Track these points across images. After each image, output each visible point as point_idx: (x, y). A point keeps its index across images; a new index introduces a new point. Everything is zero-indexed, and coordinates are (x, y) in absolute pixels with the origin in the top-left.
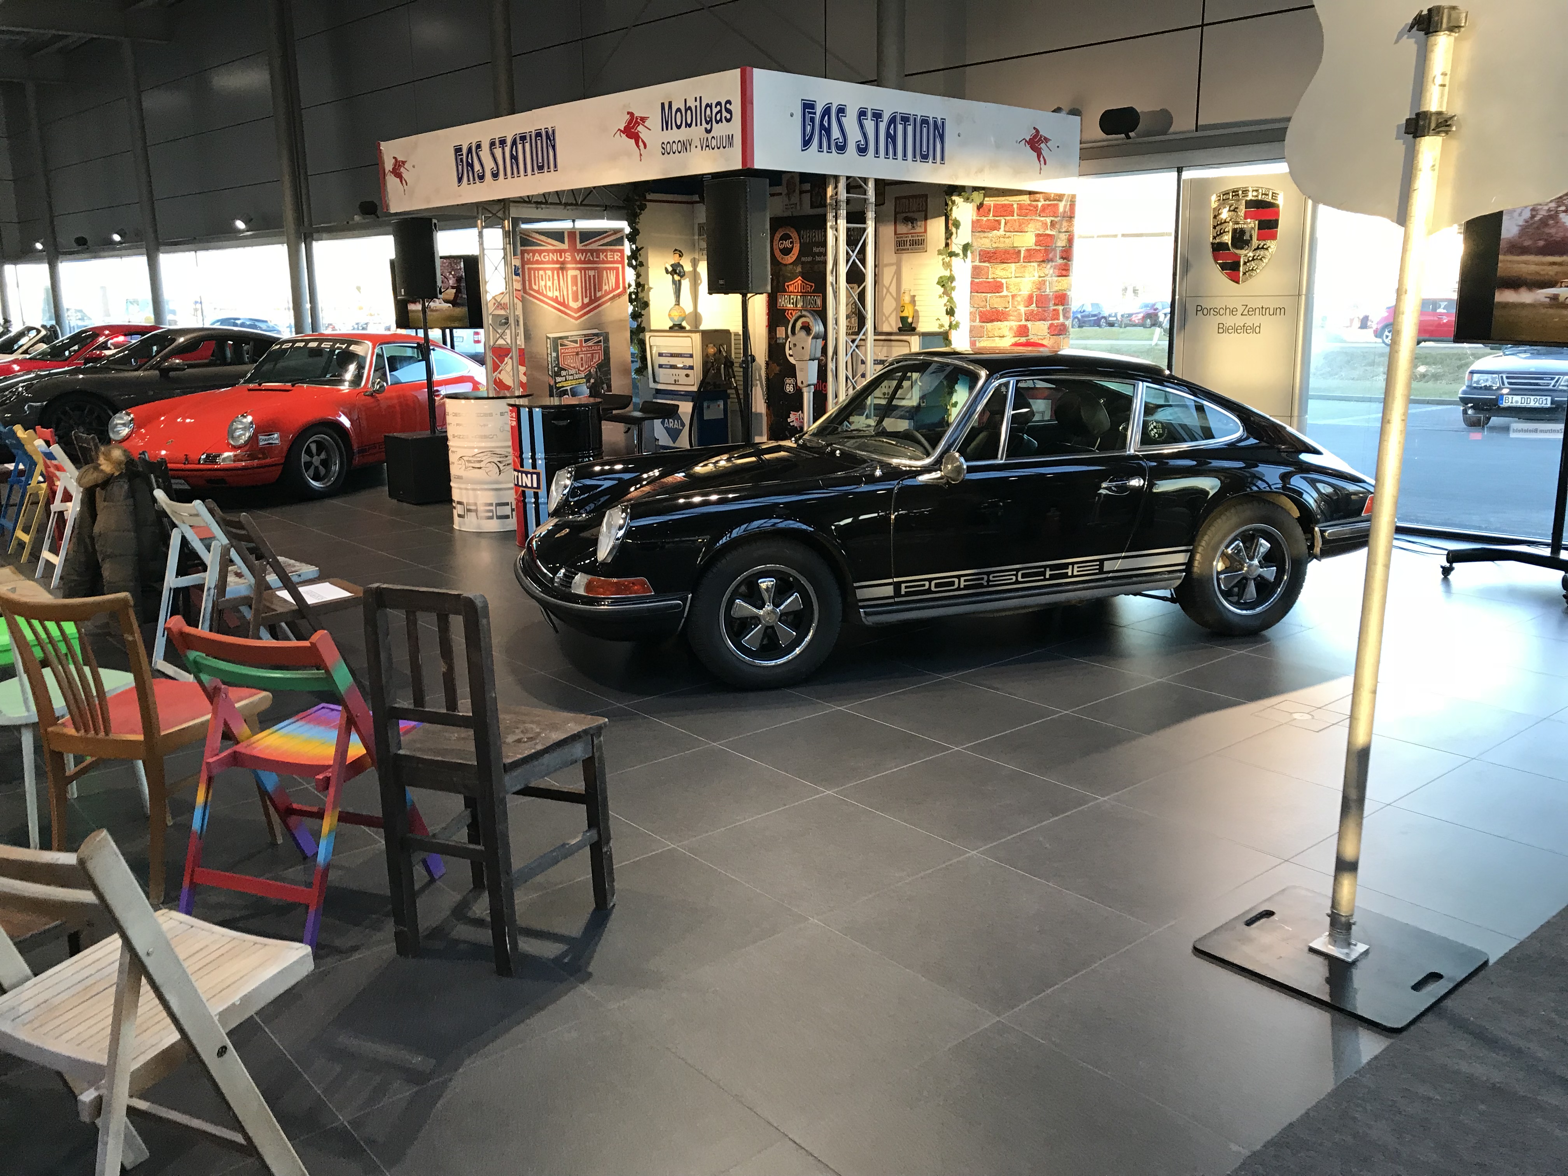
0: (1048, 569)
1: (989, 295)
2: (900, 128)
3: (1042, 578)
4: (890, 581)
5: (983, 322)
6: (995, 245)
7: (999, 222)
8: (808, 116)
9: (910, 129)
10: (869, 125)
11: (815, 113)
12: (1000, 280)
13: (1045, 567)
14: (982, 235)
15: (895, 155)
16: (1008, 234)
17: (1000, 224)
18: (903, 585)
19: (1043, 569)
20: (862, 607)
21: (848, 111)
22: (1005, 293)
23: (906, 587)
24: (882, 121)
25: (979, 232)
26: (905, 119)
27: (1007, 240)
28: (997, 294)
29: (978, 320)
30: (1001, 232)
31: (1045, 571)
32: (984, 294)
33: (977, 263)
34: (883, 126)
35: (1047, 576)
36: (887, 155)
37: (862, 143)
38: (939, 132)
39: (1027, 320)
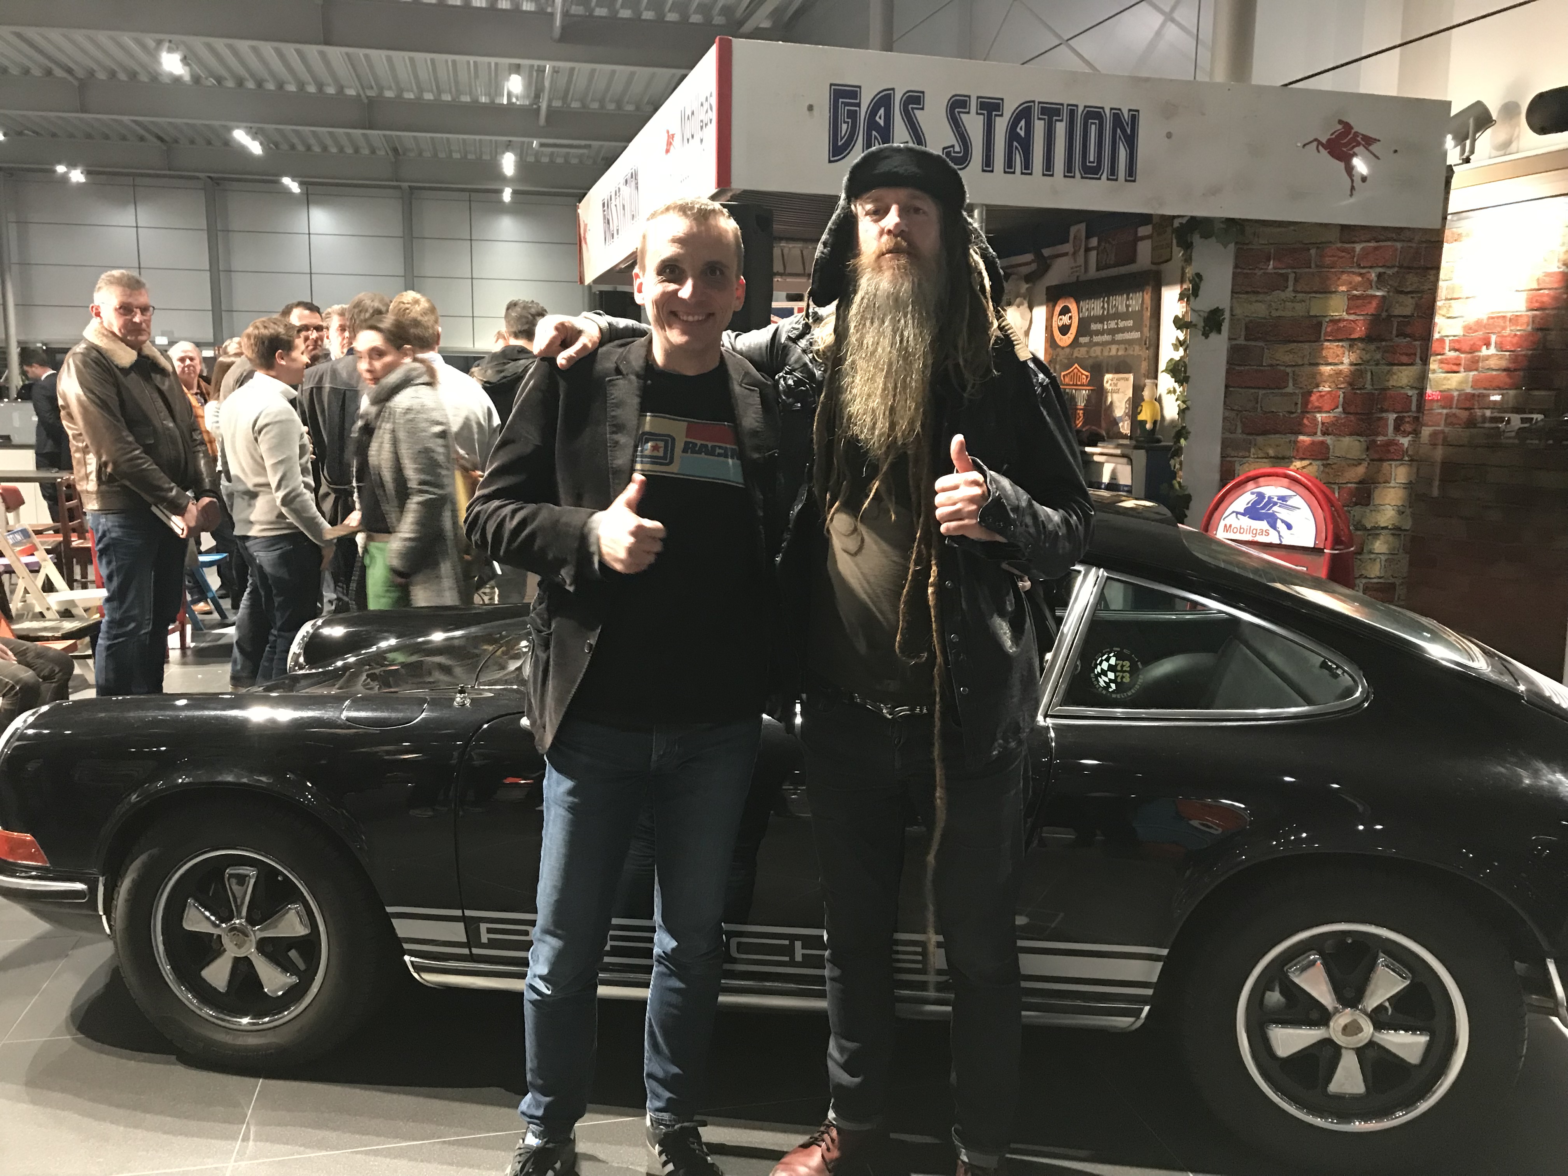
0: (798, 944)
1: (1261, 392)
2: (1039, 127)
3: (787, 959)
4: (458, 913)
5: (1248, 434)
6: (1275, 314)
7: (1285, 277)
8: (843, 111)
9: (1061, 128)
10: (974, 123)
11: (859, 105)
12: (1282, 368)
13: (793, 938)
14: (1253, 298)
15: (1027, 168)
16: (1300, 296)
17: (1287, 280)
18: (483, 927)
19: (787, 942)
20: (412, 953)
21: (928, 100)
22: (1290, 389)
23: (489, 931)
24: (1001, 115)
25: (1247, 293)
26: (1051, 112)
27: (1298, 306)
28: (1276, 391)
29: (1239, 430)
30: (1289, 293)
31: (792, 945)
32: (1253, 391)
33: (1241, 341)
34: (1001, 125)
35: (798, 958)
36: (1010, 167)
37: (957, 149)
38: (1124, 131)
39: (1324, 434)
